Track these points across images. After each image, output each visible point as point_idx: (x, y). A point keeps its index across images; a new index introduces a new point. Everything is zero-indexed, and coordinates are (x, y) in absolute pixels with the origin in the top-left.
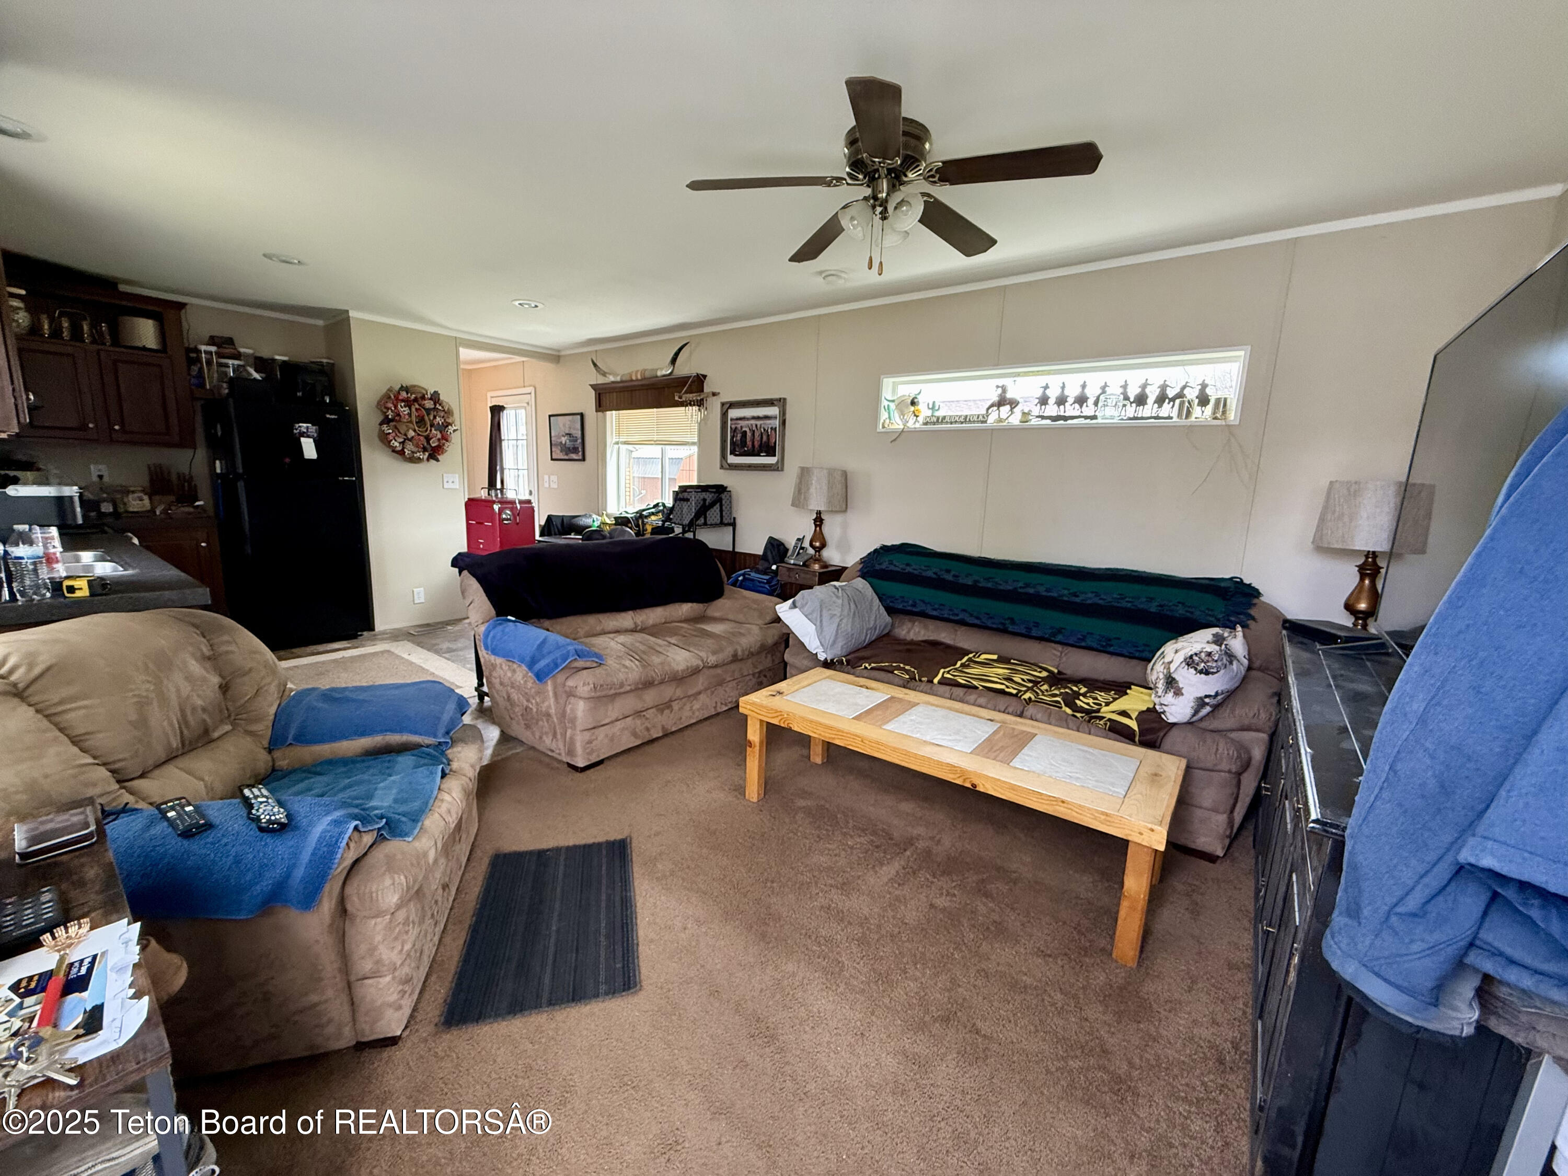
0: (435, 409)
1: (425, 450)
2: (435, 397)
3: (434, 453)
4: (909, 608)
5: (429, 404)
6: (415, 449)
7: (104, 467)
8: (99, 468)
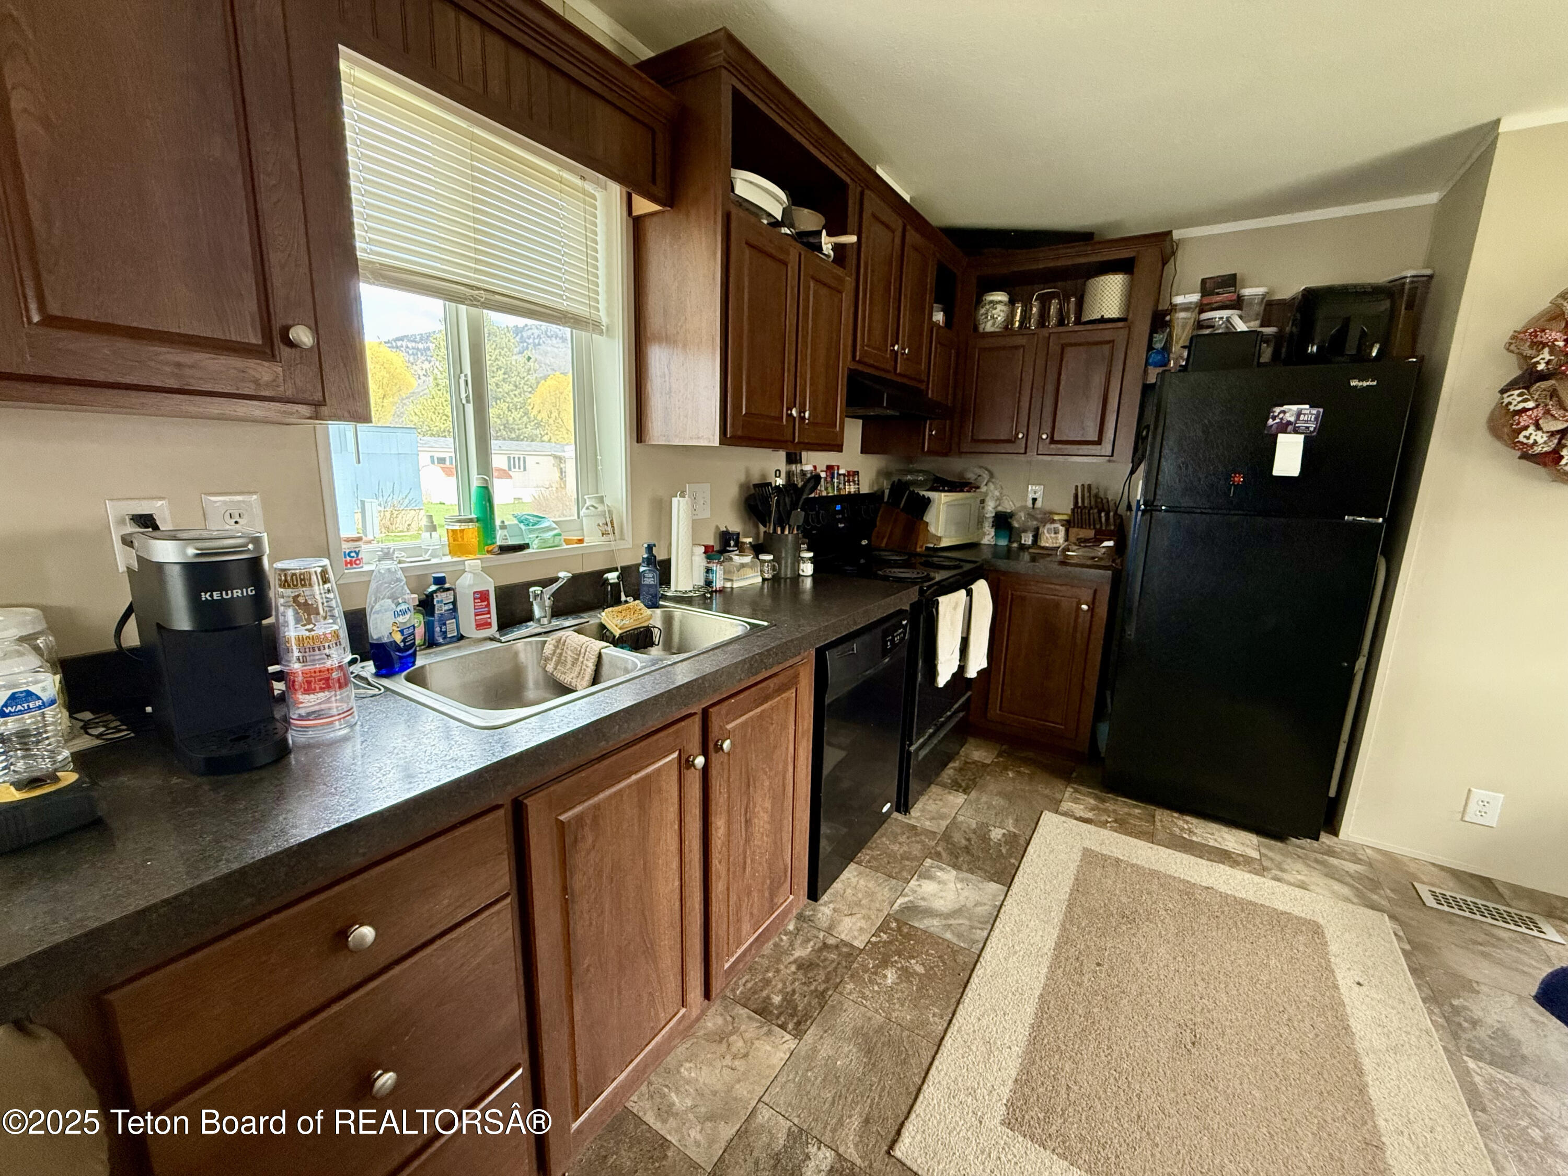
7: (1039, 489)
8: (1035, 490)
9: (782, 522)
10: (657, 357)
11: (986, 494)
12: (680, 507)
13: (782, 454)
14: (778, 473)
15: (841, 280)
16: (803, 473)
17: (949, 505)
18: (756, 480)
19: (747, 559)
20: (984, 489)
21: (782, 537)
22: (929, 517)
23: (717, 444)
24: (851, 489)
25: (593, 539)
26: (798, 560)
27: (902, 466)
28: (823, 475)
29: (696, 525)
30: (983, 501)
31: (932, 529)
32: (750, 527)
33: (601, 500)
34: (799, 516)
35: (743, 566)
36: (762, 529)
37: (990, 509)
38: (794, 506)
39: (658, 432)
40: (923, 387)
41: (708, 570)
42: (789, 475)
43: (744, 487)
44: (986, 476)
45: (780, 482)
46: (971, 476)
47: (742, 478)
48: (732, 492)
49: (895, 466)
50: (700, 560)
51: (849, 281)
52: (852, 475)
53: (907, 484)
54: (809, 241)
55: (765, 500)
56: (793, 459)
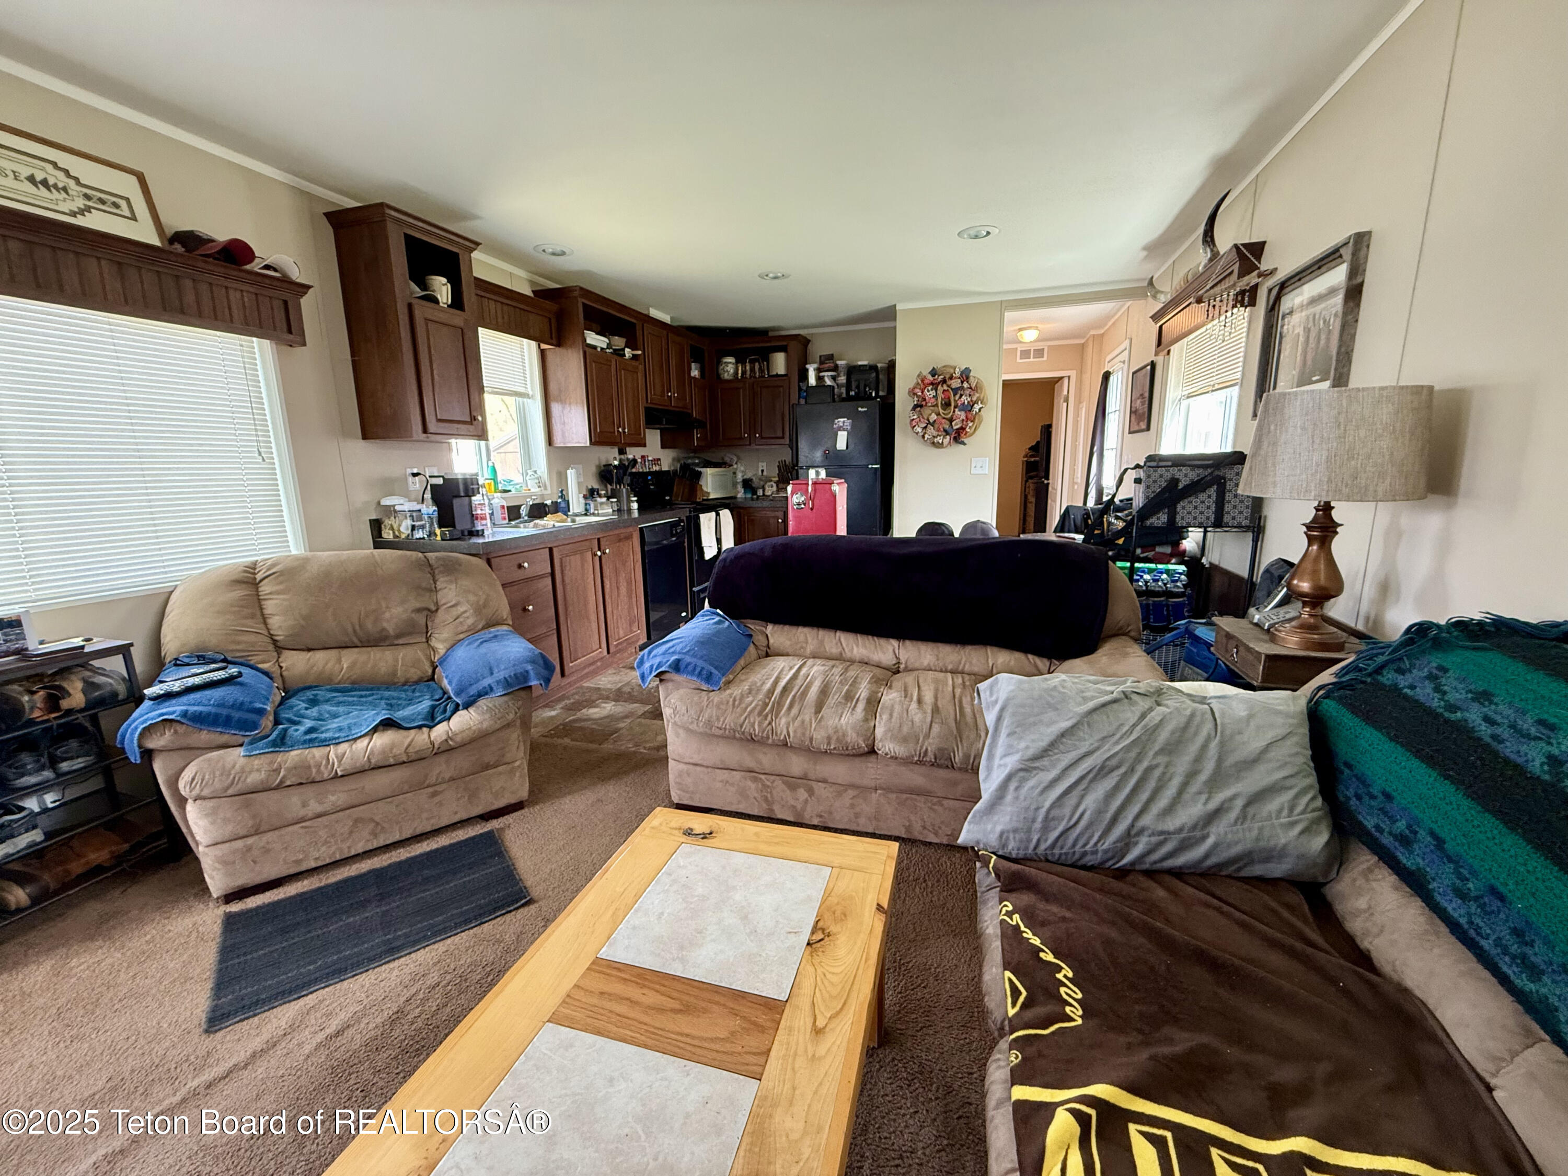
0: (962, 388)
1: (947, 432)
2: (965, 375)
3: (958, 436)
4: (1386, 840)
5: (955, 383)
6: (935, 433)
7: (764, 464)
8: (762, 465)
9: (619, 482)
10: (555, 408)
11: (736, 469)
12: (571, 474)
13: (616, 450)
14: (615, 459)
15: (637, 368)
16: (628, 459)
17: (713, 475)
18: (604, 463)
19: (604, 500)
20: (735, 466)
21: (620, 491)
22: (702, 482)
23: (588, 444)
24: (656, 468)
25: (535, 489)
26: (629, 501)
27: (686, 455)
28: (639, 460)
29: (579, 484)
30: (734, 473)
31: (705, 489)
32: (603, 487)
33: (535, 472)
34: (627, 479)
35: (602, 503)
36: (609, 487)
37: (740, 477)
38: (625, 474)
39: (558, 441)
40: (690, 411)
41: (586, 504)
42: (621, 460)
43: (598, 467)
44: (735, 459)
45: (616, 463)
46: (727, 459)
47: (597, 463)
48: (593, 469)
49: (682, 455)
50: (582, 501)
51: (641, 367)
52: (657, 461)
53: (689, 465)
54: (619, 353)
55: (610, 472)
56: (622, 452)
